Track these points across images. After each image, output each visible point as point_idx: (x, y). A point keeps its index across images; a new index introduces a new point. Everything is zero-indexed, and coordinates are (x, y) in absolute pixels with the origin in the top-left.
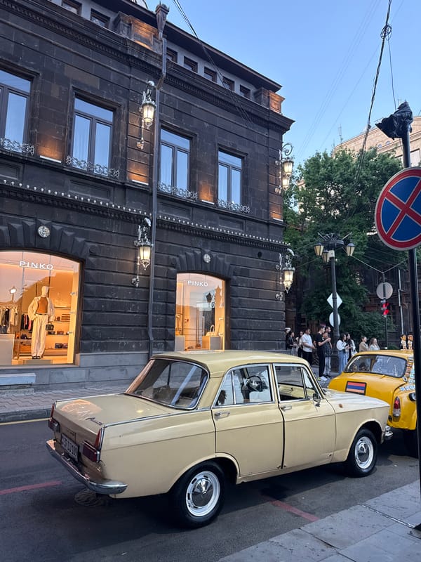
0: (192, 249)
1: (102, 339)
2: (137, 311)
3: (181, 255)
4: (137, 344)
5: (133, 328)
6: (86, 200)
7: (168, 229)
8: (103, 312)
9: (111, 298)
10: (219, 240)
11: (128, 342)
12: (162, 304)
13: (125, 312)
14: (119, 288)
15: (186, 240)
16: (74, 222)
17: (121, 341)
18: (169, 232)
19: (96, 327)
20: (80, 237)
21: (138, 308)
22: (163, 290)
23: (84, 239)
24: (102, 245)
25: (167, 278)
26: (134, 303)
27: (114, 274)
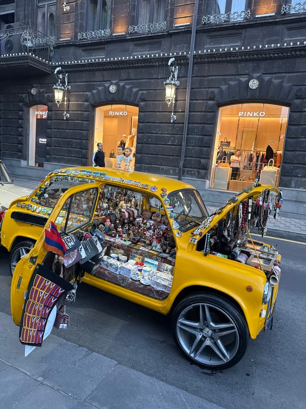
0: (237, 77)
1: (149, 164)
2: (176, 144)
3: (221, 86)
4: (174, 170)
5: (171, 158)
6: (155, 56)
7: (209, 63)
8: (150, 144)
9: (156, 134)
10: (275, 58)
11: (167, 167)
12: (198, 137)
13: (166, 144)
14: (162, 124)
15: (231, 69)
16: (132, 78)
17: (161, 167)
18: (211, 65)
19: (145, 155)
20: (135, 88)
21: (176, 141)
22: (200, 123)
23: (137, 89)
24: (151, 91)
25: (205, 111)
26: (173, 137)
27: (158, 113)
